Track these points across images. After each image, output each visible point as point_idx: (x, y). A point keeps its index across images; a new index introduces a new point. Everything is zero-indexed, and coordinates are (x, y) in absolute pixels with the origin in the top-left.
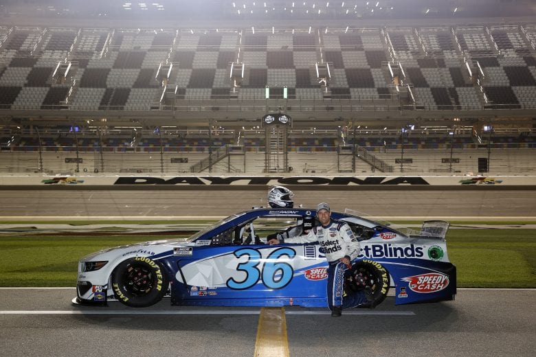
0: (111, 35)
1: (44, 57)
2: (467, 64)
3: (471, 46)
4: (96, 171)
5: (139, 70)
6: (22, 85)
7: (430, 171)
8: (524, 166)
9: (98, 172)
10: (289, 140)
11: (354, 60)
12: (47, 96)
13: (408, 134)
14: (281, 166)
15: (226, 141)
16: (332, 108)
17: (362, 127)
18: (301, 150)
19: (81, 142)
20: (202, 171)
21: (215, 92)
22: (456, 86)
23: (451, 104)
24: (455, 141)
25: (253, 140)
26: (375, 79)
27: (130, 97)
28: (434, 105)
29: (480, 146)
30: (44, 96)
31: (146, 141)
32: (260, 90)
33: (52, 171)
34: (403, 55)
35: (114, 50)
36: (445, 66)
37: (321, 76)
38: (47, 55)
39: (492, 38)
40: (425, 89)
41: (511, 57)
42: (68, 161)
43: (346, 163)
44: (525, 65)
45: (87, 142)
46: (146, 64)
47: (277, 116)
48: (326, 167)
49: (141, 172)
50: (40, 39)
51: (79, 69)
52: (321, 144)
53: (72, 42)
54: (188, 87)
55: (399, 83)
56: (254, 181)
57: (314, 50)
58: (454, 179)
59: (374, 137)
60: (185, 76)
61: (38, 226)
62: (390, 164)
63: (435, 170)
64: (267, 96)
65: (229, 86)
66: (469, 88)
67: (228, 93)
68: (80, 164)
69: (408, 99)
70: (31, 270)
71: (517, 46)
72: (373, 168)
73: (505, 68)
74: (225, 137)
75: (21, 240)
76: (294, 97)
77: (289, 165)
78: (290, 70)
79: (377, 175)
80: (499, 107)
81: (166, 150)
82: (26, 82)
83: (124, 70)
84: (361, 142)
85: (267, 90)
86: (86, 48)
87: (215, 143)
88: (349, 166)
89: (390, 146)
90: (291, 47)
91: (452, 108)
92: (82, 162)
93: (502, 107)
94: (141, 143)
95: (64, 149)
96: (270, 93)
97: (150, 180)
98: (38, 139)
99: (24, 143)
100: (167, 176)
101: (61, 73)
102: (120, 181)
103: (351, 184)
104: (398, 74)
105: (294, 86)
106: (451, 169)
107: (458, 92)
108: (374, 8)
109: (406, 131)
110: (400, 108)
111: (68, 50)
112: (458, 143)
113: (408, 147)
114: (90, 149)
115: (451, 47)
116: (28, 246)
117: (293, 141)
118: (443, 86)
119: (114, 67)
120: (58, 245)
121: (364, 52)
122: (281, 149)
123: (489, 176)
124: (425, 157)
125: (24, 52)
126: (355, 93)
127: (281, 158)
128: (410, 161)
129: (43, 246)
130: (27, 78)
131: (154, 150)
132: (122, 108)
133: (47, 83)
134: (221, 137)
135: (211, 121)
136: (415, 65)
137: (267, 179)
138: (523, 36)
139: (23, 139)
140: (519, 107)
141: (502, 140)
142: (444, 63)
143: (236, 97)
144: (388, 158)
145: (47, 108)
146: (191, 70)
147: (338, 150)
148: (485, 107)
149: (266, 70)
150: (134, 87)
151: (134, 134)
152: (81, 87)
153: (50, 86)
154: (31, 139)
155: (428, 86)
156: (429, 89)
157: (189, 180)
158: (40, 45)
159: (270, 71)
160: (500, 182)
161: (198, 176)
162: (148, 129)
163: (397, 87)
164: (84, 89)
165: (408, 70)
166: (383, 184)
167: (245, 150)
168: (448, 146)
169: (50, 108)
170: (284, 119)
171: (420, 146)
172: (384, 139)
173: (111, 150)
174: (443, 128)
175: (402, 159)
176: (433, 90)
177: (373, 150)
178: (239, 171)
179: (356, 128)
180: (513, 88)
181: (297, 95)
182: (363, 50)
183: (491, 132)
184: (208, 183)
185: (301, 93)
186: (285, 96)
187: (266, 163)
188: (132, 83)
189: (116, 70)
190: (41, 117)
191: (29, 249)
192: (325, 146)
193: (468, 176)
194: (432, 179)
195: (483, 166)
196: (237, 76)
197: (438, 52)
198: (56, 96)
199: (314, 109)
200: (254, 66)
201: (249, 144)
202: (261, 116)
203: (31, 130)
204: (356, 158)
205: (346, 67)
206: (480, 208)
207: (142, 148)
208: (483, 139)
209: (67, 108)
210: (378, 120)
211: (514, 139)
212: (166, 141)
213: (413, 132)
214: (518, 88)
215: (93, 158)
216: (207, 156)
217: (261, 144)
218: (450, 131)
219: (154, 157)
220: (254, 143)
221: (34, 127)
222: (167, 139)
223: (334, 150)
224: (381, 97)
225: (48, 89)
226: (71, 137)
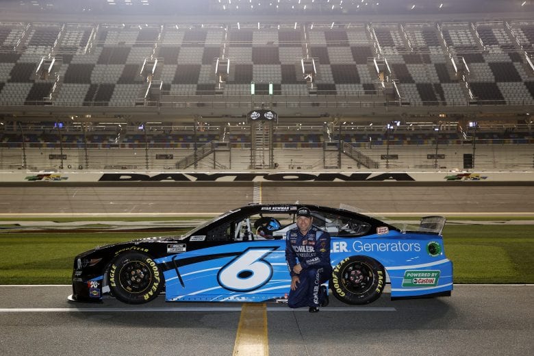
0: (95, 31)
1: (27, 52)
2: (452, 60)
3: (456, 42)
4: (81, 168)
5: (124, 66)
6: (5, 81)
7: (416, 166)
8: (510, 162)
9: (82, 168)
10: (275, 136)
11: (341, 56)
12: (31, 91)
13: (393, 130)
14: (267, 163)
15: (211, 137)
16: (318, 105)
17: (348, 123)
18: (287, 146)
19: (65, 138)
20: (188, 167)
21: (200, 87)
22: (441, 82)
23: (436, 99)
24: (440, 137)
25: (239, 136)
26: (361, 76)
27: (114, 93)
28: (419, 101)
29: (465, 142)
30: (28, 92)
31: (131, 138)
32: (245, 86)
33: (36, 168)
34: (389, 51)
35: (98, 46)
36: (430, 62)
37: (307, 72)
38: (30, 51)
39: (477, 34)
40: (410, 85)
41: (496, 53)
42: (52, 157)
43: (332, 159)
44: (510, 60)
45: (72, 138)
46: (131, 60)
47: (262, 112)
48: (311, 163)
49: (125, 168)
50: (23, 34)
51: (63, 65)
52: (306, 140)
53: (56, 37)
54: (174, 82)
55: (385, 78)
56: (240, 177)
57: (300, 46)
58: (439, 175)
59: (359, 133)
60: (170, 71)
61: (22, 223)
62: (376, 160)
63: (421, 167)
64: (253, 92)
65: (214, 82)
66: (454, 85)
67: (214, 89)
68: (64, 161)
69: (394, 95)
70: (14, 267)
71: (502, 42)
72: (359, 164)
73: (490, 64)
74: (211, 133)
75: (5, 237)
76: (280, 93)
77: (275, 161)
78: (276, 66)
79: (363, 171)
80: (484, 103)
81: (151, 146)
82: (10, 77)
83: (109, 66)
84: (347, 138)
85: (253, 86)
86: (70, 44)
87: (200, 140)
88: (334, 162)
89: (375, 142)
90: (276, 43)
91: (437, 104)
92: (66, 159)
93: (488, 103)
94: (126, 140)
95: (48, 146)
96: (256, 89)
97: (135, 177)
98: (21, 135)
99: (7, 139)
100: (152, 173)
101: (44, 69)
102: (105, 177)
103: (337, 180)
104: (384, 70)
105: (280, 82)
106: (436, 165)
107: (444, 89)
108: (360, 4)
109: (392, 127)
110: (385, 104)
111: (52, 46)
112: (443, 138)
113: (393, 143)
114: (74, 146)
115: (437, 43)
116: (11, 243)
117: (279, 137)
118: (429, 82)
119: (98, 63)
120: (42, 242)
121: (349, 48)
122: (267, 145)
123: (473, 172)
124: (410, 153)
125: (7, 47)
126: (341, 89)
127: (267, 154)
128: (396, 157)
129: (26, 243)
130: (11, 74)
131: (139, 146)
132: (107, 104)
133: (30, 79)
134: (206, 133)
135: (196, 117)
136: (401, 61)
137: (253, 176)
138: (508, 32)
139: (6, 135)
140: (504, 103)
141: (487, 136)
142: (429, 59)
143: (222, 93)
144: (373, 154)
145: (30, 104)
146: (176, 66)
147: (323, 146)
148: (471, 103)
149: (251, 66)
150: (118, 83)
151: (118, 131)
152: (65, 82)
153: (33, 81)
154: (14, 135)
155: (413, 82)
156: (414, 85)
157: (174, 176)
158: (23, 41)
159: (256, 68)
160: (485, 178)
161: (183, 172)
162: (132, 124)
163: (383, 83)
164: (68, 85)
165: (393, 66)
166: (368, 180)
167: (230, 147)
168: (434, 143)
169: (34, 104)
170: (269, 115)
171: (405, 142)
172: (369, 135)
173: (96, 146)
174: (429, 124)
175: (388, 155)
176: (418, 85)
177: (359, 146)
178: (225, 168)
179: (342, 124)
180: (498, 84)
181: (283, 90)
182: (348, 45)
183: (476, 128)
184: (193, 179)
185: (287, 89)
186: (271, 92)
187: (251, 159)
188: (117, 79)
189: (101, 65)
190: (24, 113)
191: (11, 246)
192: (311, 142)
193: (454, 172)
194: (418, 175)
195: (468, 162)
196: (222, 71)
197: (424, 48)
198: (40, 92)
199: (299, 105)
200: (240, 62)
201: (235, 140)
202: (246, 113)
203: (15, 126)
204: (342, 154)
205: (332, 63)
206: (466, 204)
207: (127, 145)
208: (468, 135)
209: (51, 104)
210: (364, 116)
211: (499, 135)
212: (151, 137)
213: (399, 129)
214: (502, 84)
215: (77, 154)
216: (192, 153)
217: (247, 140)
218: (435, 127)
219: (139, 153)
220: (239, 140)
221: (18, 123)
222: (152, 135)
223: (319, 146)
224: (366, 93)
225: (31, 85)
226: (55, 133)
